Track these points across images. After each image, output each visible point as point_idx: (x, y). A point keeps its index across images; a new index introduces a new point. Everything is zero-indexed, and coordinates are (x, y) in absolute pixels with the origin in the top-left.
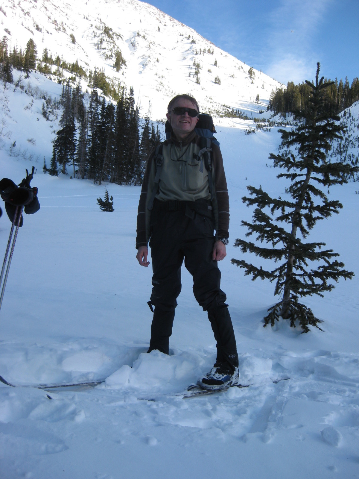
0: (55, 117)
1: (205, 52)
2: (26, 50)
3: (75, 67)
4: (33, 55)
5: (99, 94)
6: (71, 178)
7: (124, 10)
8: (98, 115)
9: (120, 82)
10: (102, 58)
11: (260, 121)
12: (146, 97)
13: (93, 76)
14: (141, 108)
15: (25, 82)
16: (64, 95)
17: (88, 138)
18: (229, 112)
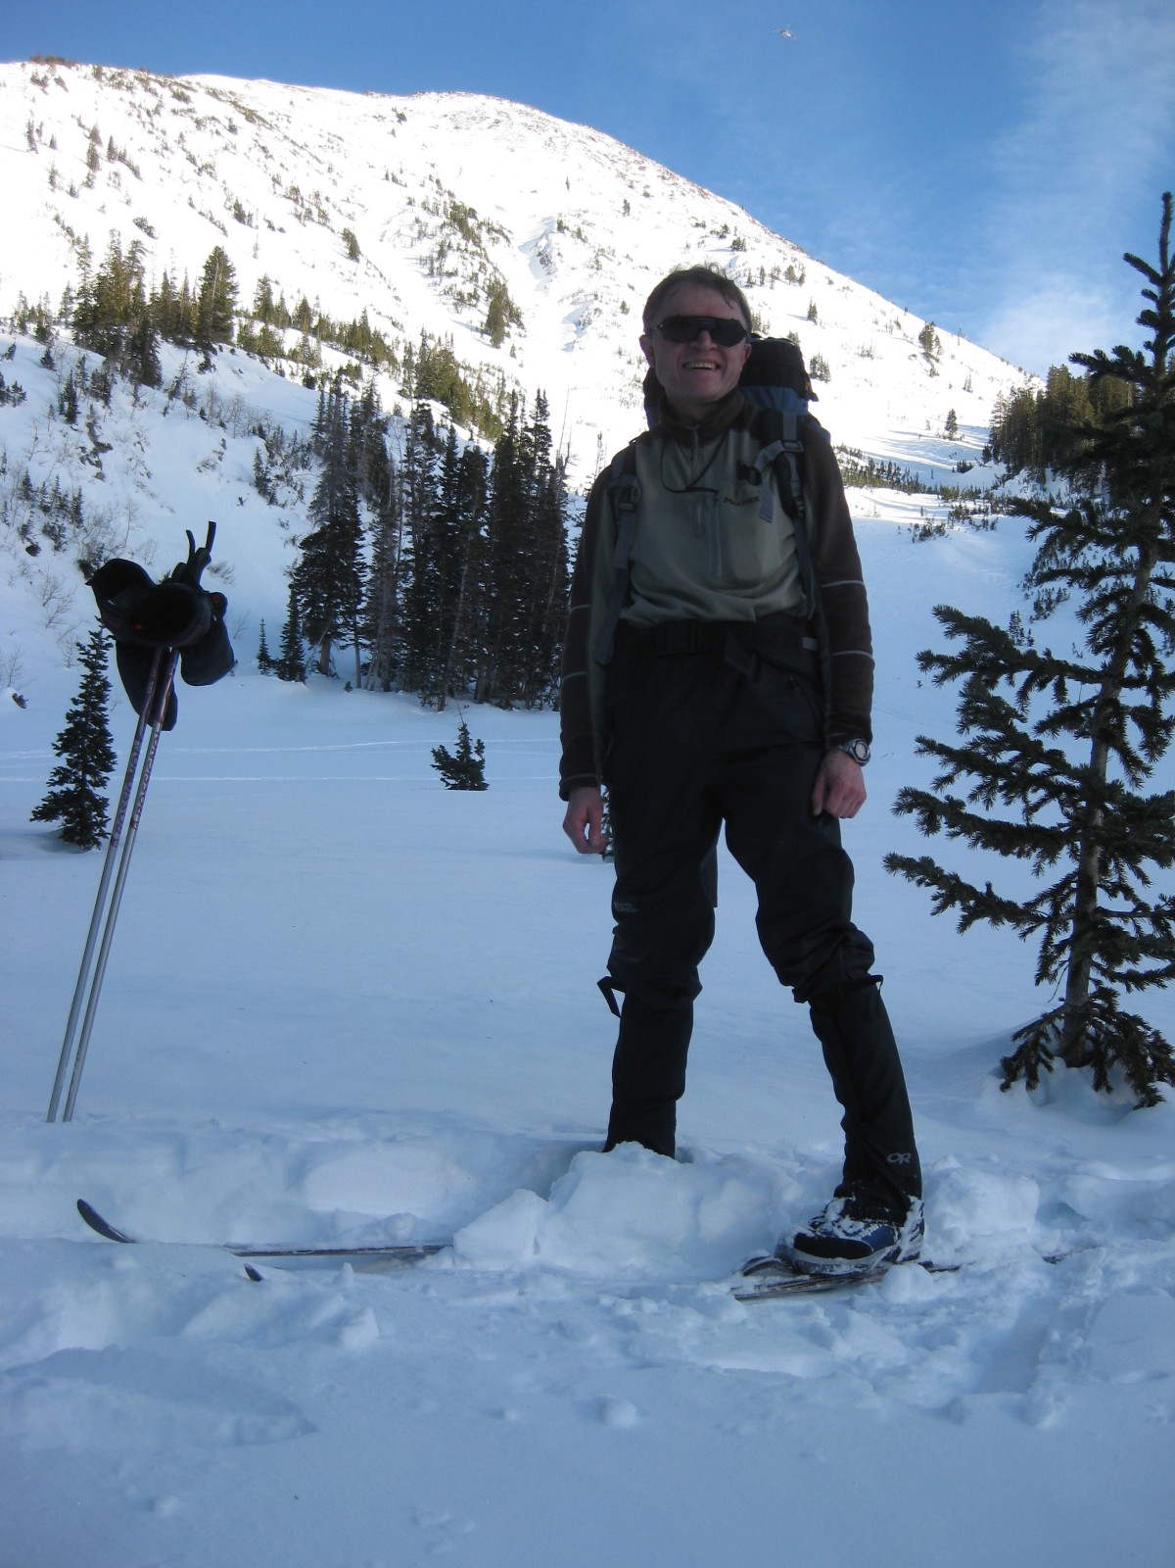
0: (296, 494)
1: (777, 278)
2: (202, 283)
3: (359, 334)
4: (224, 298)
5: (437, 419)
6: (348, 688)
7: (512, 150)
8: (435, 484)
9: (504, 380)
10: (444, 304)
11: (962, 495)
12: (588, 424)
13: (416, 362)
14: (571, 460)
15: (200, 383)
16: (324, 423)
17: (402, 558)
18: (859, 468)
